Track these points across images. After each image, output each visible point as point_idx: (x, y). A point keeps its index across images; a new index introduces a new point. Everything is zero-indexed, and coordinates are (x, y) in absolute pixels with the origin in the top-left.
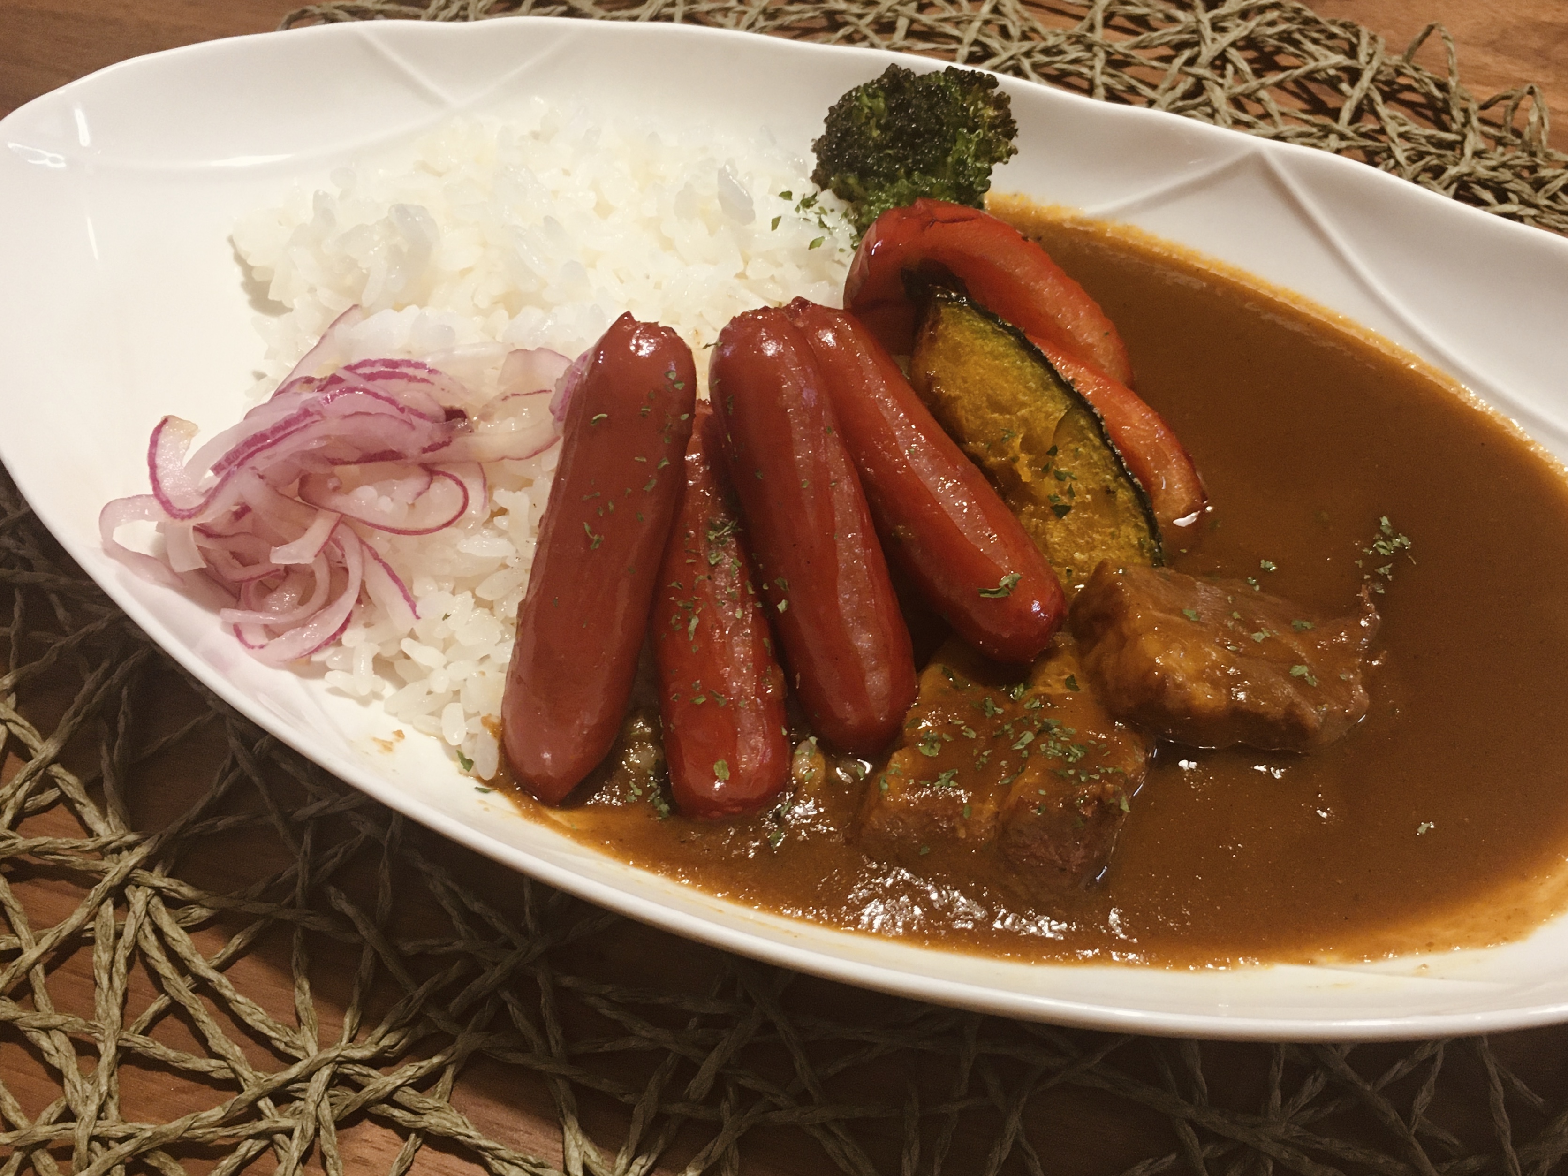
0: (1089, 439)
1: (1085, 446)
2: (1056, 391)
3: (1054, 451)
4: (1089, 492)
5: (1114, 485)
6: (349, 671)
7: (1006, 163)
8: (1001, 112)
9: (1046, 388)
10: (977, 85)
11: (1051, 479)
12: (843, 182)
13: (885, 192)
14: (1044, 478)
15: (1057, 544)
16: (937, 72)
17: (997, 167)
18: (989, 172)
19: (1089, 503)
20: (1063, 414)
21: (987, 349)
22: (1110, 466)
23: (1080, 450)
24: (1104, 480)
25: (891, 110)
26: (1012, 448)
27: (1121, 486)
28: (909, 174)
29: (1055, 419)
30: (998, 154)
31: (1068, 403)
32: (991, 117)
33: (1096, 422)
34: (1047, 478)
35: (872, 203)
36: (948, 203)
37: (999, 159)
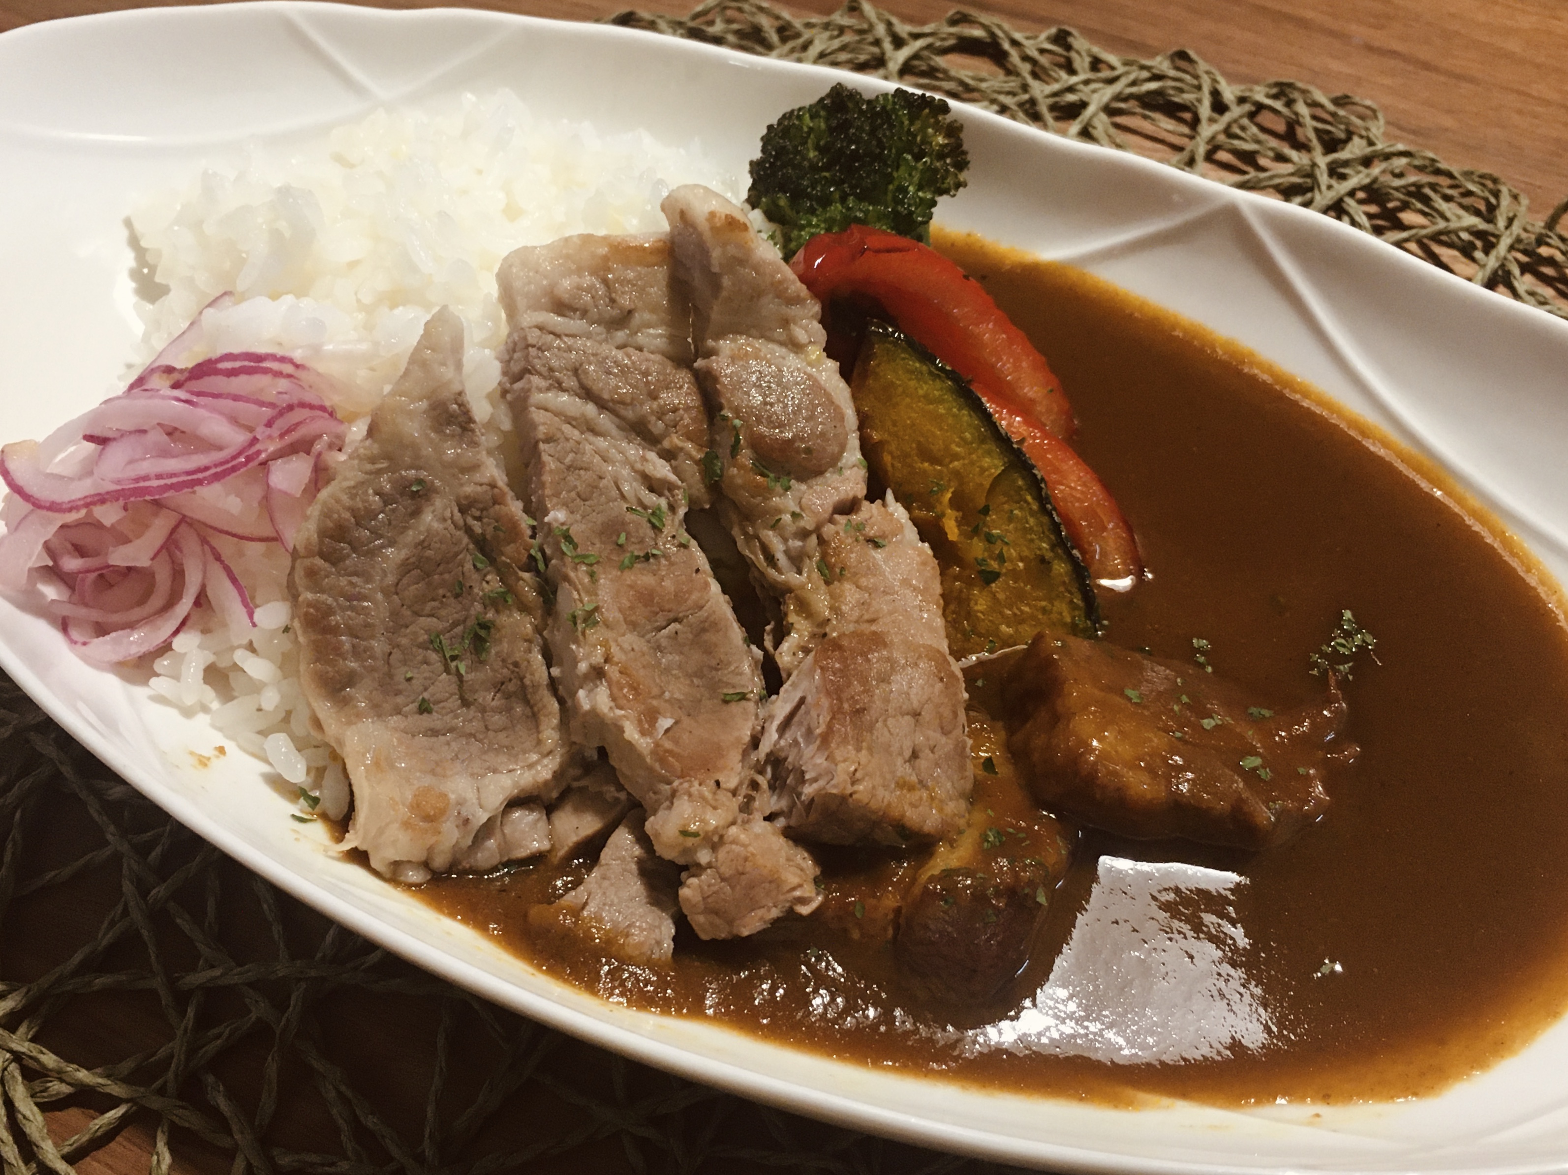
0: (1026, 501)
1: (1021, 509)
2: (991, 446)
3: (986, 511)
4: (1022, 559)
5: (1051, 554)
6: (177, 677)
7: (954, 196)
8: (953, 140)
9: (983, 441)
10: (927, 111)
11: (980, 541)
12: (775, 203)
13: (817, 216)
14: (971, 538)
15: (982, 612)
16: (886, 95)
17: (942, 200)
18: (934, 204)
19: (1021, 571)
20: (999, 471)
21: (921, 392)
22: (1047, 533)
23: (1016, 512)
24: (1040, 549)
25: (831, 130)
26: (941, 503)
27: (1057, 556)
28: (843, 200)
29: (989, 476)
30: (945, 186)
31: (1006, 460)
32: (941, 145)
33: (1036, 485)
34: (975, 538)
35: (802, 228)
36: (884, 232)
37: (945, 192)
